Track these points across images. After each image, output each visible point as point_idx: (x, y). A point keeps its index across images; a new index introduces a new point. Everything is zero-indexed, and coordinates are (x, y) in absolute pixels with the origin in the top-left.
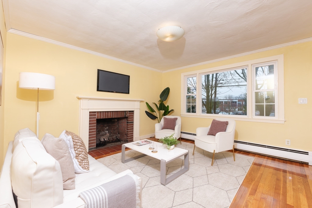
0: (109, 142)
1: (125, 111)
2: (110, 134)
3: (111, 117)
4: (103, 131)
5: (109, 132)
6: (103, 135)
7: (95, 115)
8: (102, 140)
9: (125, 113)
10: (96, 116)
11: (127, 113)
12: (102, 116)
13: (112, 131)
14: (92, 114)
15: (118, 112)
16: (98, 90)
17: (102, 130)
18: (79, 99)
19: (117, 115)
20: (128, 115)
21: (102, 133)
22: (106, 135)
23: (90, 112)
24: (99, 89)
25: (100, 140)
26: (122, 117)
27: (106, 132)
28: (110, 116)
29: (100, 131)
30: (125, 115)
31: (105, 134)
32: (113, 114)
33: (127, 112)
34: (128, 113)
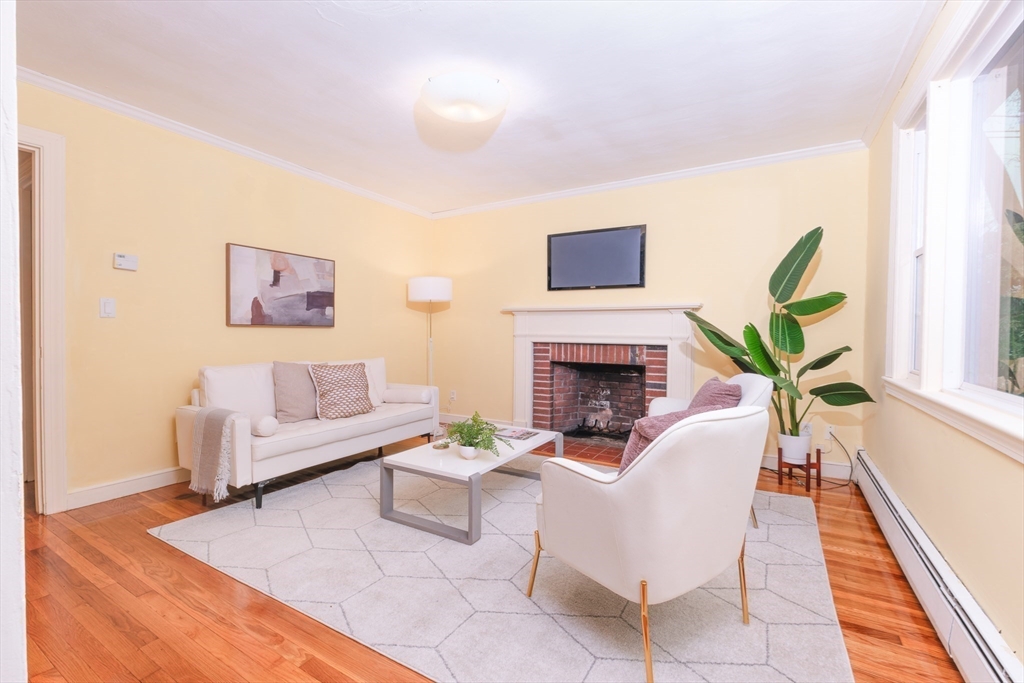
0: (600, 433)
1: (633, 346)
2: (615, 413)
3: (587, 361)
4: (596, 400)
5: (611, 407)
6: (595, 410)
7: (547, 351)
8: (591, 422)
9: (633, 352)
10: (550, 355)
11: (642, 353)
12: (563, 356)
13: (620, 405)
14: (539, 348)
15: (609, 347)
16: (550, 288)
17: (591, 395)
18: (511, 313)
19: (605, 355)
20: (645, 358)
21: (593, 404)
22: (604, 412)
23: (535, 344)
24: (552, 286)
25: (584, 420)
26: (621, 363)
27: (604, 403)
28: (585, 357)
29: (588, 397)
30: (633, 359)
31: (601, 410)
32: (591, 351)
33: (641, 350)
34: (645, 351)
